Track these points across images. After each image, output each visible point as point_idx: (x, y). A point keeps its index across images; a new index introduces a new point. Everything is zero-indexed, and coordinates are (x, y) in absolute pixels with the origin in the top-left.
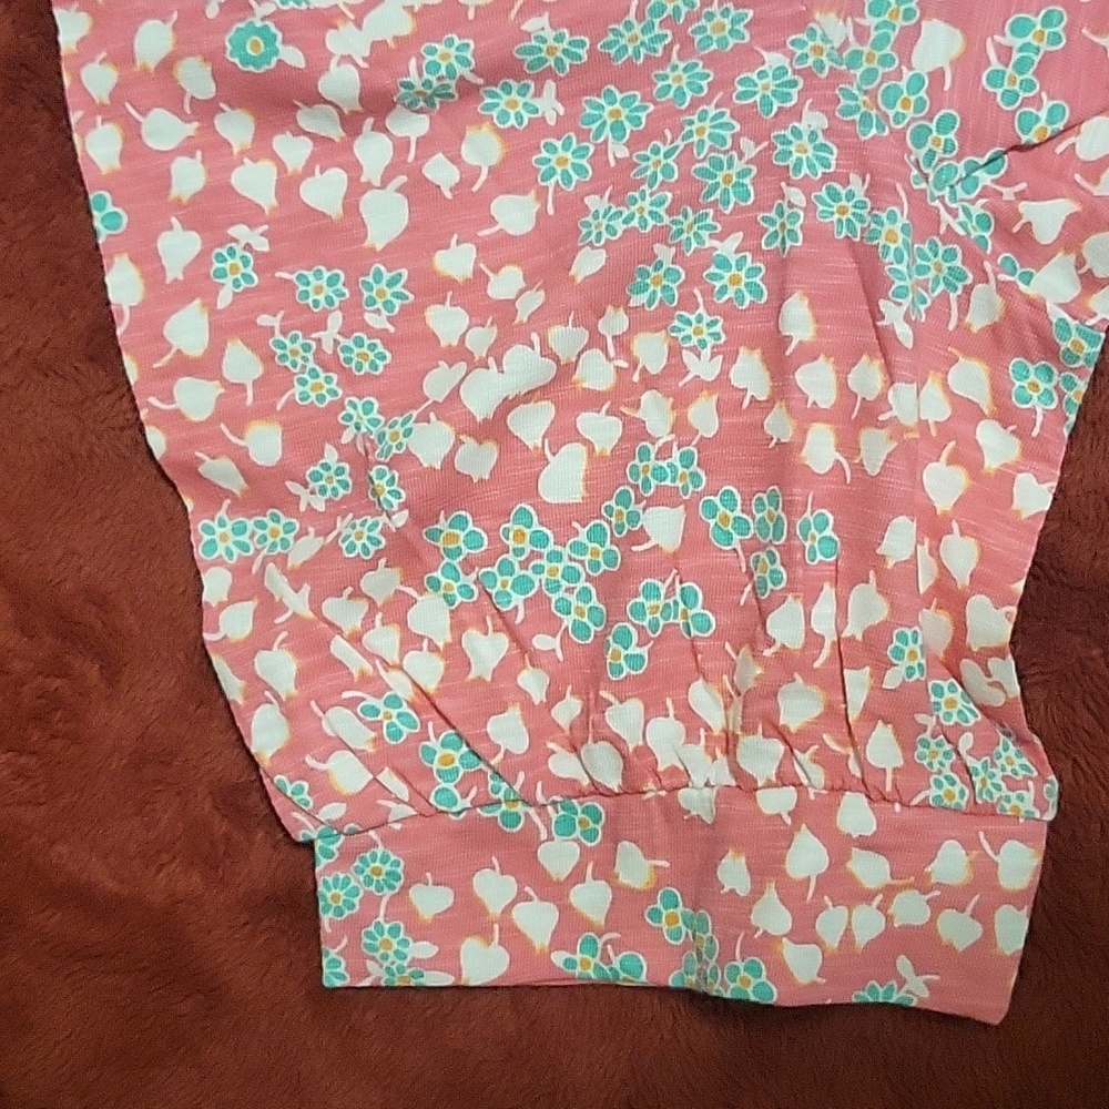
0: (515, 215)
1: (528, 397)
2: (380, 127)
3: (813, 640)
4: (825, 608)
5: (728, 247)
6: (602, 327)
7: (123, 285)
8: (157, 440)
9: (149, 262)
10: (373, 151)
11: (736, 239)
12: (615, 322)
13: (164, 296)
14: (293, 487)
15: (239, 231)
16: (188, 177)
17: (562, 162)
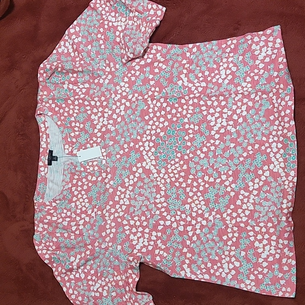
0: (92, 272)
1: (99, 288)
2: (80, 269)
3: (127, 299)
4: (126, 296)
5: (110, 269)
7: (65, 289)
8: (72, 301)
9: (66, 287)
10: (80, 271)
11: (110, 268)
12: (103, 279)
13: (68, 289)
14: (83, 302)
15: (72, 281)
16: (66, 278)
17: (95, 266)
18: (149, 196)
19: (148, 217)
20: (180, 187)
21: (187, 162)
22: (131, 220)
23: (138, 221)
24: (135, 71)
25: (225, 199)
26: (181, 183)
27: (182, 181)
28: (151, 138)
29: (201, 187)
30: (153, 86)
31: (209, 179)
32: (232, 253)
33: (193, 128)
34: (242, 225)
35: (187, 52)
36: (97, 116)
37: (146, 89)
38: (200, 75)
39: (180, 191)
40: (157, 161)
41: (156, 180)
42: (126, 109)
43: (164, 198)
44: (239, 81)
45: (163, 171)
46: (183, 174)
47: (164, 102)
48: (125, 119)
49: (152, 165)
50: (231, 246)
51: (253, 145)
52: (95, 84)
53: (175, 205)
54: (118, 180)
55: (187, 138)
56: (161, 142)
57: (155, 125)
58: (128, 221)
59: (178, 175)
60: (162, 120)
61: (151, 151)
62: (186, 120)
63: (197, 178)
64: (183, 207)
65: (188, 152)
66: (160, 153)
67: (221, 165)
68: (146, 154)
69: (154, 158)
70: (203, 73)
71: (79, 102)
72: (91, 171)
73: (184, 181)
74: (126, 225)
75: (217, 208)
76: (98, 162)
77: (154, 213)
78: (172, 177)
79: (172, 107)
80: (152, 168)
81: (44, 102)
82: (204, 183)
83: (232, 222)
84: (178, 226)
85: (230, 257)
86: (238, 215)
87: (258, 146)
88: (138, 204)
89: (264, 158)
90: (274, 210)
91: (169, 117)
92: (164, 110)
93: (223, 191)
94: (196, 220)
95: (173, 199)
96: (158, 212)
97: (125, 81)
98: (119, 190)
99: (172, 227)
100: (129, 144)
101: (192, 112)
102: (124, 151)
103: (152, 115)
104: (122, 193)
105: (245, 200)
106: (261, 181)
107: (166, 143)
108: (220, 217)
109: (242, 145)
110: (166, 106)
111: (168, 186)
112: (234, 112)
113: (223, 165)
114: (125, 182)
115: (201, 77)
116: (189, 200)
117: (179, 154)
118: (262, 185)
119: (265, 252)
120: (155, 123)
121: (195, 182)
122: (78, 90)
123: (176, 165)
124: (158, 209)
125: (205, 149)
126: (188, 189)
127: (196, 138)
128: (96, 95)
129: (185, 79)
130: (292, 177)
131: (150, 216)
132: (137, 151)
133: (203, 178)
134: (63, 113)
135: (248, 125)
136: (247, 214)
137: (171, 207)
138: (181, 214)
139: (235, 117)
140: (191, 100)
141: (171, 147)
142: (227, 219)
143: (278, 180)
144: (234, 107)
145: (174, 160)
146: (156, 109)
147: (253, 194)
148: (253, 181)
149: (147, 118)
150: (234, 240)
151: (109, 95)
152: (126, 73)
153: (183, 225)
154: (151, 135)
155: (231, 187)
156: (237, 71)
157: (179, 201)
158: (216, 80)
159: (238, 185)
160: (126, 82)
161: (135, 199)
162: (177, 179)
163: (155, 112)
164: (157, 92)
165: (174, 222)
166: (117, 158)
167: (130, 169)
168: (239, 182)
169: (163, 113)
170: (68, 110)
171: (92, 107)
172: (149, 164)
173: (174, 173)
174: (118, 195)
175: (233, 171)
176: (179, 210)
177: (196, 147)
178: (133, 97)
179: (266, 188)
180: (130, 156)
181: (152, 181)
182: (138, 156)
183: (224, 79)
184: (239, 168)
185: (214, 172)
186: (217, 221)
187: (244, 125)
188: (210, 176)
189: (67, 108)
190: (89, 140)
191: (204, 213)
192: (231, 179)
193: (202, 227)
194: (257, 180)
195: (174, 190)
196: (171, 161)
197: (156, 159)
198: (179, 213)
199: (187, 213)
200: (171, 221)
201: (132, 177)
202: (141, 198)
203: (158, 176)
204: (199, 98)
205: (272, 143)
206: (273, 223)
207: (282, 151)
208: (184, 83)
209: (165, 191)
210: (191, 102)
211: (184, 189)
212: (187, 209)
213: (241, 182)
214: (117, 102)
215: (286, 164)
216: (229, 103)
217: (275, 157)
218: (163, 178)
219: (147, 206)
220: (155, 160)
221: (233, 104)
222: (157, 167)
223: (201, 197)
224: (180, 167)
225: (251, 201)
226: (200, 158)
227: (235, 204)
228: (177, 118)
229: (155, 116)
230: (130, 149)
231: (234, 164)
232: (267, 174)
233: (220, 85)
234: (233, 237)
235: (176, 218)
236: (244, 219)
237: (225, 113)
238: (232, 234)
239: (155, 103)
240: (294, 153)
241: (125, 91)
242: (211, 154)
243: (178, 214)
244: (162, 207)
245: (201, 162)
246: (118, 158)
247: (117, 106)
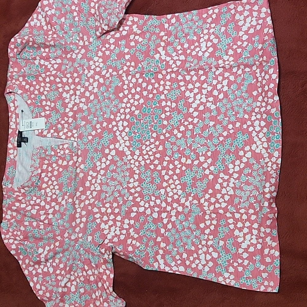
0: (62, 266)
1: (67, 282)
2: (48, 262)
3: (97, 297)
4: (97, 293)
5: (79, 263)
6: (71, 274)
7: (32, 284)
8: (39, 298)
9: (33, 281)
10: (48, 264)
11: (79, 262)
12: (72, 273)
13: (35, 284)
14: (52, 298)
15: (40, 276)
16: (34, 272)
17: (64, 259)
18: (122, 180)
19: (120, 204)
20: (155, 169)
21: (162, 143)
22: (102, 207)
23: (109, 208)
24: (110, 44)
25: (203, 183)
26: (156, 166)
27: (158, 163)
28: (125, 117)
29: (177, 169)
30: (128, 60)
31: (186, 161)
32: (210, 243)
33: (170, 105)
34: (221, 211)
35: (165, 23)
36: (69, 94)
37: (121, 64)
38: (179, 47)
39: (155, 174)
40: (131, 142)
41: (130, 162)
42: (100, 85)
43: (137, 183)
44: (220, 54)
45: (137, 152)
46: (158, 156)
47: (139, 78)
48: (98, 97)
49: (125, 146)
50: (208, 235)
51: (234, 124)
52: (68, 59)
53: (149, 189)
54: (90, 164)
55: (163, 116)
56: (136, 121)
57: (130, 103)
58: (99, 208)
59: (153, 157)
60: (137, 97)
61: (125, 131)
62: (163, 97)
63: (173, 159)
64: (158, 191)
65: (164, 131)
66: (134, 133)
67: (199, 146)
68: (120, 135)
69: (128, 139)
70: (182, 45)
71: (51, 79)
72: (62, 155)
73: (159, 164)
74: (97, 213)
75: (194, 193)
76: (69, 145)
77: (127, 199)
78: (147, 160)
79: (149, 83)
80: (126, 149)
81: (14, 79)
82: (181, 165)
83: (210, 208)
84: (152, 213)
85: (208, 247)
86: (217, 201)
87: (240, 124)
88: (110, 189)
89: (246, 137)
90: (256, 195)
91: (145, 93)
92: (140, 85)
93: (201, 174)
94: (172, 206)
95: (147, 183)
96: (131, 198)
97: (99, 55)
98: (90, 174)
99: (146, 214)
100: (101, 124)
101: (169, 88)
102: (96, 132)
103: (126, 92)
104: (93, 178)
105: (225, 184)
106: (242, 162)
107: (141, 122)
108: (197, 202)
109: (222, 124)
110: (142, 82)
111: (143, 169)
112: (215, 87)
113: (201, 146)
114: (97, 165)
115: (180, 50)
116: (165, 184)
117: (155, 133)
118: (243, 168)
119: (245, 241)
120: (130, 101)
121: (171, 165)
122: (49, 66)
123: (151, 146)
124: (131, 194)
125: (182, 128)
126: (164, 172)
127: (173, 116)
128: (68, 71)
129: (163, 53)
130: (276, 158)
131: (122, 202)
132: (110, 131)
133: (179, 159)
134: (34, 91)
135: (230, 101)
136: (226, 200)
137: (145, 192)
138: (155, 200)
139: (215, 93)
140: (169, 74)
141: (146, 127)
142: (204, 205)
143: (260, 161)
144: (215, 82)
145: (150, 140)
146: (131, 85)
147: (233, 178)
148: (233, 162)
149: (121, 95)
150: (212, 227)
151: (82, 71)
152: (100, 47)
153: (157, 212)
154: (125, 114)
155: (210, 170)
156: (218, 43)
157: (153, 186)
158: (195, 53)
159: (217, 167)
160: (100, 57)
161: (107, 184)
162: (152, 162)
163: (129, 89)
164: (133, 66)
165: (148, 208)
166: (88, 139)
167: (102, 151)
168: (218, 164)
169: (138, 89)
170: (39, 87)
171: (64, 84)
172: (123, 145)
173: (149, 155)
174: (89, 180)
175: (212, 152)
176: (153, 195)
177: (172, 125)
178: (107, 73)
179: (247, 171)
180: (103, 137)
181: (125, 164)
182: (111, 136)
183: (204, 52)
184: (219, 148)
185: (192, 154)
186: (194, 207)
187: (225, 101)
188: (187, 158)
189: (37, 85)
190: (60, 120)
191: (180, 199)
192: (209, 161)
193: (178, 213)
194: (237, 163)
195: (149, 173)
196: (146, 141)
197: (131, 139)
198: (153, 198)
199: (162, 198)
200: (145, 207)
201: (104, 160)
202: (114, 182)
203: (131, 158)
204: (177, 73)
205: (255, 121)
206: (255, 209)
207: (265, 130)
208: (161, 57)
209: (139, 174)
210: (168, 77)
211: (160, 172)
212: (162, 195)
213: (220, 164)
214: (90, 79)
215: (269, 144)
216: (209, 78)
217: (257, 136)
218: (137, 160)
219: (119, 192)
220: (129, 140)
221: (214, 79)
222: (131, 149)
223: (177, 180)
224: (155, 148)
225: (231, 185)
226: (177, 138)
227: (213, 189)
228: (154, 94)
229: (130, 92)
230: (103, 129)
231: (213, 144)
232: (249, 155)
233: (199, 59)
234: (211, 224)
235: (150, 204)
236: (224, 205)
237: (205, 89)
238: (210, 221)
239: (130, 79)
240: (278, 131)
241: (98, 66)
242: (188, 134)
243: (153, 200)
244: (135, 193)
245: (178, 143)
246: (90, 139)
247: (89, 82)
